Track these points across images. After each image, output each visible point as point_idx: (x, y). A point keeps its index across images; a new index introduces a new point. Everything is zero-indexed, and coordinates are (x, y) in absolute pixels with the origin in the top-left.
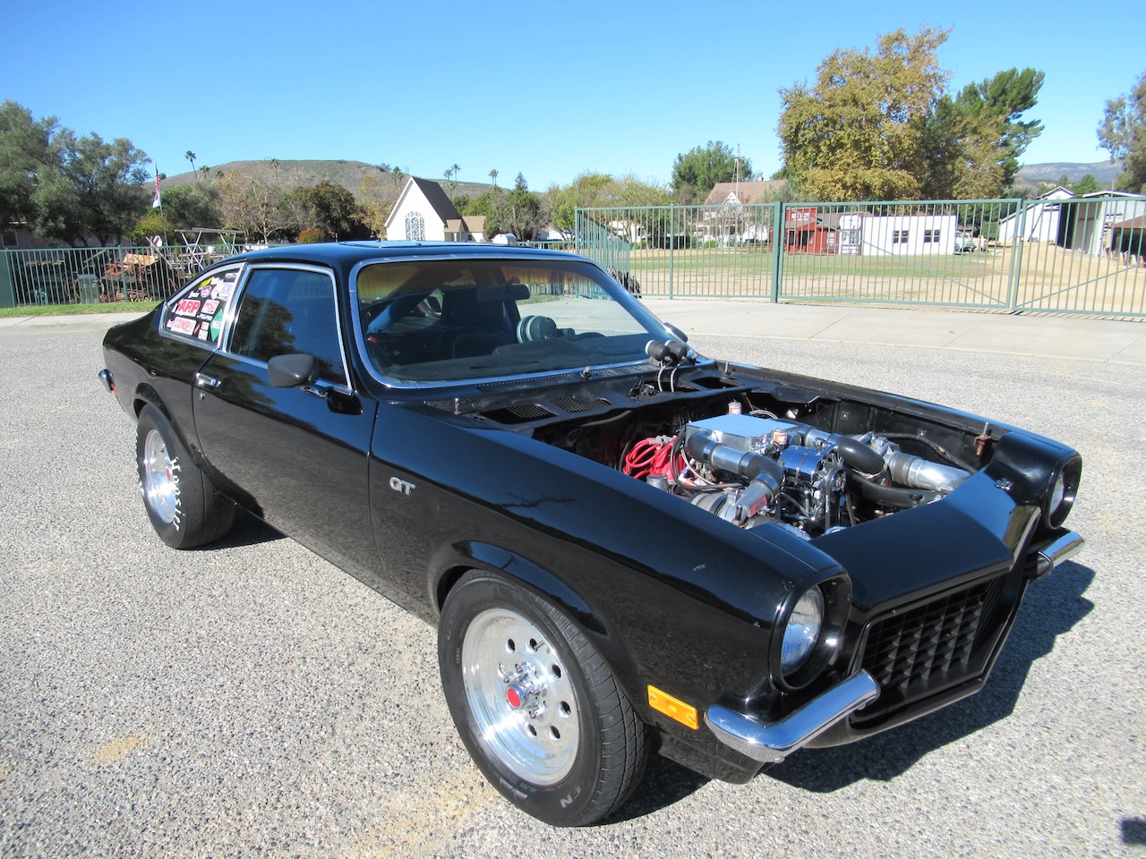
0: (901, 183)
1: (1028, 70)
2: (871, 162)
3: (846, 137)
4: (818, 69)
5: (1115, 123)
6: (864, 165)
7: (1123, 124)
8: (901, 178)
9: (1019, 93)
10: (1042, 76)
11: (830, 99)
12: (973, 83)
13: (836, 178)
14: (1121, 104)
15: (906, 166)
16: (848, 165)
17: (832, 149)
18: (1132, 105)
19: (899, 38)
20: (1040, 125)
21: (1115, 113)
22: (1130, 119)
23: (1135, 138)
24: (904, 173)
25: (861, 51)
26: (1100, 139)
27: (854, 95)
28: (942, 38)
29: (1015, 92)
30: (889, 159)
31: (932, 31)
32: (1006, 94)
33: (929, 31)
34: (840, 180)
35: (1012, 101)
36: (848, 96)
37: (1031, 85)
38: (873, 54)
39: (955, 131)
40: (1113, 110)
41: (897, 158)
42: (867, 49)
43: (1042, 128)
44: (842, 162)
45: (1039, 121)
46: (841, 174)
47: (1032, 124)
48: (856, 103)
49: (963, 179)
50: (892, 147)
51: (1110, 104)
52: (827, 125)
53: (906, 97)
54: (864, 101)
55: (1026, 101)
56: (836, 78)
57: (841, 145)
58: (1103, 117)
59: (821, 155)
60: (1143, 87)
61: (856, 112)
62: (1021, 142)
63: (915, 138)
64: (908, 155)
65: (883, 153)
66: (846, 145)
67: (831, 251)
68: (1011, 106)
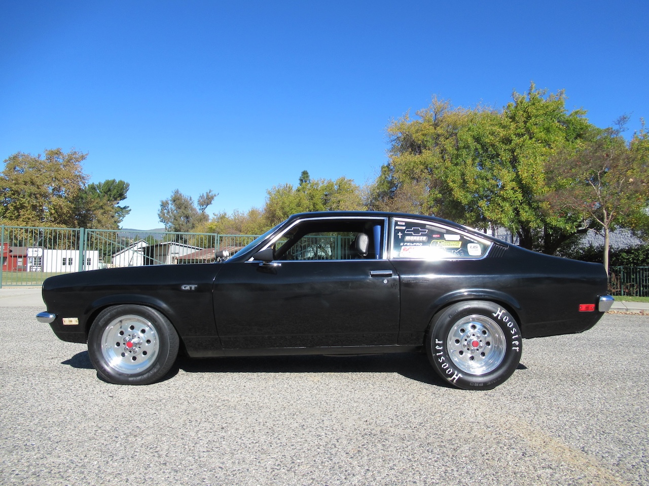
0: (62, 232)
1: (121, 181)
2: (42, 218)
3: (27, 202)
4: (6, 161)
5: (165, 211)
6: (39, 220)
7: (169, 212)
8: (63, 229)
9: (118, 192)
10: (128, 185)
11: (16, 180)
12: (93, 183)
13: (20, 226)
14: (167, 203)
15: (65, 222)
16: (29, 219)
17: (16, 209)
18: (172, 204)
19: (58, 153)
20: (129, 209)
21: (165, 207)
22: (171, 210)
23: (175, 219)
24: (64, 226)
25: (35, 156)
26: (160, 218)
27: (32, 179)
28: (83, 158)
29: (115, 191)
30: (55, 218)
31: (77, 153)
32: (111, 191)
34: (24, 227)
35: (115, 195)
36: (28, 179)
37: (122, 189)
38: (43, 158)
39: (91, 206)
40: (164, 205)
41: (60, 218)
42: (39, 156)
43: (130, 210)
44: (25, 217)
45: (128, 207)
46: (24, 224)
47: (125, 208)
48: (33, 183)
50: (56, 212)
51: (163, 202)
52: (14, 194)
53: (64, 185)
54: (38, 183)
55: (122, 196)
56: (18, 168)
57: (22, 207)
58: (160, 208)
59: (9, 211)
60: (175, 196)
61: (33, 189)
62: (120, 216)
63: (70, 208)
64: (66, 217)
65: (51, 214)
66: (27, 207)
67: (20, 270)
68: (113, 197)
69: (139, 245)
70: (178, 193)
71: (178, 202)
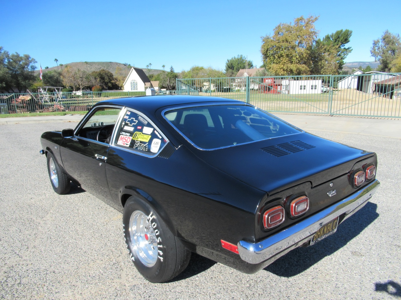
0: (303, 69)
1: (347, 30)
2: (292, 62)
3: (284, 53)
4: (274, 30)
5: (376, 48)
6: (290, 63)
7: (379, 48)
8: (303, 67)
9: (344, 38)
10: (351, 32)
11: (278, 40)
12: (328, 35)
13: (281, 67)
14: (378, 41)
15: (305, 63)
16: (285, 63)
17: (279, 57)
18: (382, 42)
19: (301, 19)
20: (351, 49)
21: (376, 44)
22: (381, 47)
23: (383, 53)
24: (304, 65)
25: (289, 24)
26: (371, 53)
27: (286, 39)
28: (316, 19)
29: (342, 37)
30: (299, 60)
31: (313, 16)
32: (339, 38)
33: (312, 17)
34: (282, 68)
35: (342, 41)
36: (284, 39)
37: (347, 35)
38: (293, 24)
39: (322, 51)
40: (375, 43)
41: (301, 60)
42: (291, 23)
43: (352, 50)
44: (283, 62)
45: (351, 47)
46: (282, 66)
47: (348, 48)
48: (287, 41)
49: (325, 68)
50: (300, 57)
52: (277, 49)
53: (304, 39)
54: (290, 41)
55: (346, 40)
56: (280, 33)
57: (282, 56)
58: (372, 46)
59: (275, 59)
60: (385, 35)
61: (286, 44)
62: (345, 55)
63: (308, 53)
64: (305, 59)
65: (297, 59)
66: (284, 56)
67: (279, 93)
68: (341, 42)
69: (356, 74)
70: (388, 32)
71: (386, 40)
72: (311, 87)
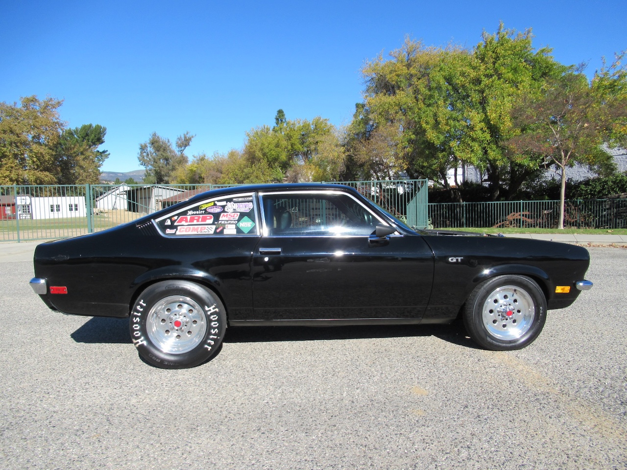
0: (46, 179)
1: (98, 125)
2: (25, 166)
3: (8, 151)
5: (145, 154)
6: (22, 168)
7: (148, 155)
8: (46, 176)
9: (95, 136)
10: (105, 129)
12: (70, 129)
13: (5, 175)
14: (146, 146)
15: (48, 170)
16: (12, 167)
18: (151, 147)
19: (34, 100)
20: (107, 153)
21: (144, 150)
22: (151, 153)
23: (154, 162)
24: (47, 173)
25: (12, 104)
26: (140, 161)
27: (11, 128)
28: (59, 104)
29: (93, 135)
30: (37, 165)
31: (53, 99)
32: (88, 136)
33: (51, 99)
34: (8, 176)
35: (92, 140)
36: (6, 128)
37: (100, 133)
38: (19, 106)
39: (72, 152)
40: (143, 148)
41: (42, 165)
42: (15, 104)
43: (109, 154)
44: (8, 166)
45: (107, 151)
46: (8, 173)
47: (104, 152)
48: (12, 132)
49: (81, 178)
50: (39, 159)
51: (141, 146)
53: (43, 133)
54: (18, 132)
55: (99, 140)
57: (4, 156)
58: (139, 151)
60: (153, 139)
61: (14, 138)
62: (100, 160)
63: (52, 155)
64: (49, 164)
65: (34, 162)
66: (9, 156)
67: (10, 218)
68: (92, 142)
69: (121, 189)
70: (155, 135)
71: (156, 145)
72: (68, 208)
